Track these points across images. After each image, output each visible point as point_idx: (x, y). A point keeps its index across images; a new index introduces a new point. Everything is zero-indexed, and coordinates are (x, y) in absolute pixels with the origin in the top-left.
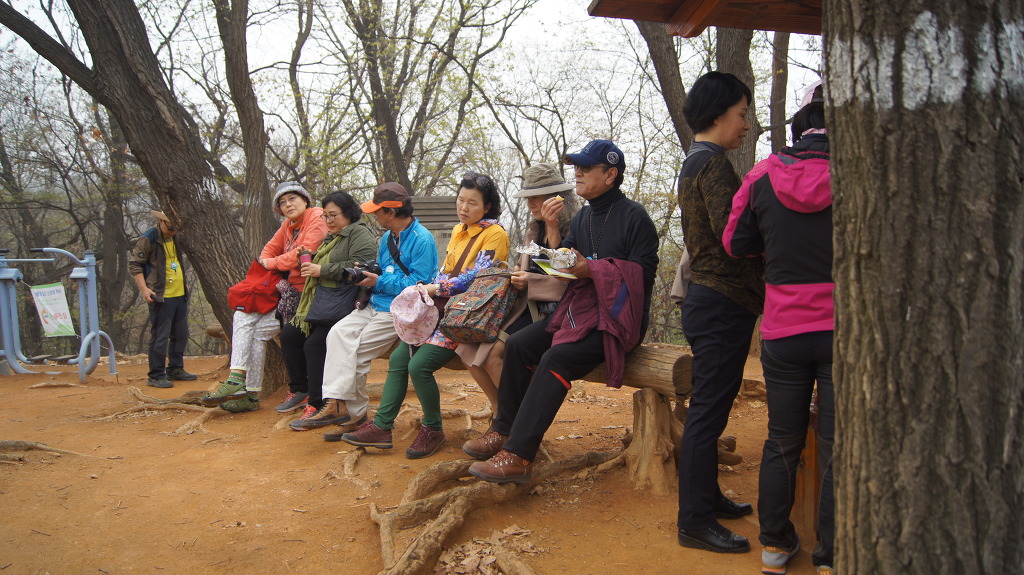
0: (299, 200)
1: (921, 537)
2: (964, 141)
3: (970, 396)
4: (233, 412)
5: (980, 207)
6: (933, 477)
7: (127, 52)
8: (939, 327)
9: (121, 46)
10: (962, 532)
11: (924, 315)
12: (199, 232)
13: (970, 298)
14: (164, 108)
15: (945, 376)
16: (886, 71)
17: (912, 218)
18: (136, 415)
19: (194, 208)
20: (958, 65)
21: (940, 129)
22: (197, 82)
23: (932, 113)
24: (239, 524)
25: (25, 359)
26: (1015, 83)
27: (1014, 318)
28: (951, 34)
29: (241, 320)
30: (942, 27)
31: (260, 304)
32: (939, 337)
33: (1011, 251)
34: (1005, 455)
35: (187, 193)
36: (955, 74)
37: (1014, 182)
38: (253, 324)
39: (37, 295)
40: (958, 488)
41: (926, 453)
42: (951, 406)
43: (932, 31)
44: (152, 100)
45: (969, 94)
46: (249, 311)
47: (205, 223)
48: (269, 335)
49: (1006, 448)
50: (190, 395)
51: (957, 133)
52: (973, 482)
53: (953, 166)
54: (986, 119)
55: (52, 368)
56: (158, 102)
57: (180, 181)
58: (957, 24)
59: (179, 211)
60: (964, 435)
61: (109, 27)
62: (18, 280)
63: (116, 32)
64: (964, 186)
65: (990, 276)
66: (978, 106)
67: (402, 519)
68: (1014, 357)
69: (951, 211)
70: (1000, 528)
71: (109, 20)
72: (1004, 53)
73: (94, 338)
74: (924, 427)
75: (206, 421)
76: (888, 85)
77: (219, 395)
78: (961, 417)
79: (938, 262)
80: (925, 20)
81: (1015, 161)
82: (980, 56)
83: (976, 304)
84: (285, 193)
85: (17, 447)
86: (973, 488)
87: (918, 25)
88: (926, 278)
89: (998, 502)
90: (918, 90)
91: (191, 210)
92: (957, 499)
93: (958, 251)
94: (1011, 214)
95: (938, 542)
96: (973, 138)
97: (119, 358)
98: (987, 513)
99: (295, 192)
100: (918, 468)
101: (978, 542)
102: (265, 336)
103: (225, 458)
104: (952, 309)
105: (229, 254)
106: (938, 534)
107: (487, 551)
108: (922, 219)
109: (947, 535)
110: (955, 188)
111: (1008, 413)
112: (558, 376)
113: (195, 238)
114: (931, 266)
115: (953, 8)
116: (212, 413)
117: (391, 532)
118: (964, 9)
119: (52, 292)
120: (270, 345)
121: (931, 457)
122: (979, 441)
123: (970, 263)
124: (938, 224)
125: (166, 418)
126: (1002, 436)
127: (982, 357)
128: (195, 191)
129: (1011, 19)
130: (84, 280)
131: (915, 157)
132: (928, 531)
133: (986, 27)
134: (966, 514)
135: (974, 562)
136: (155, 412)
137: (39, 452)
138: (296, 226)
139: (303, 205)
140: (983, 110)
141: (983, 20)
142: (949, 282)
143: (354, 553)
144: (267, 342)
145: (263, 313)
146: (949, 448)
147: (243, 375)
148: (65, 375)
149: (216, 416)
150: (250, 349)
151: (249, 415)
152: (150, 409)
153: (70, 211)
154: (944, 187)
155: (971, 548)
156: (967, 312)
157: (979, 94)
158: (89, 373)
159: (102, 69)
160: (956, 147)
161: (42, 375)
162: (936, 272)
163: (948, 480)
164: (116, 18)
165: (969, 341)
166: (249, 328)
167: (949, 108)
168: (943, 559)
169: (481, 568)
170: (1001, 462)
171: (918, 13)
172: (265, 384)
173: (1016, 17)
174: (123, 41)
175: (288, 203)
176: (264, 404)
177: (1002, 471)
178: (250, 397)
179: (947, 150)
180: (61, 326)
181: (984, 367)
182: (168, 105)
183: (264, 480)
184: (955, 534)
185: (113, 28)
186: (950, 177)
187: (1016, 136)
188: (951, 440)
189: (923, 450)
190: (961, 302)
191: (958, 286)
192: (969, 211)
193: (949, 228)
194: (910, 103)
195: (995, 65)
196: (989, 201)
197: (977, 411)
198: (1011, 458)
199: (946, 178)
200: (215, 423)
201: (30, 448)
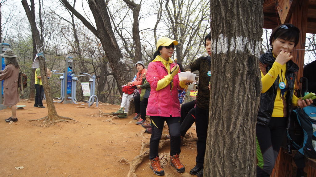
0: (141, 66)
1: (214, 145)
2: (227, 61)
3: (224, 116)
4: (120, 118)
5: (228, 76)
6: (217, 133)
7: (105, 25)
8: (220, 100)
9: (103, 24)
10: (221, 145)
11: (218, 98)
12: (118, 72)
13: (226, 95)
14: (112, 40)
15: (220, 111)
16: (215, 46)
17: (217, 77)
18: (98, 116)
19: (117, 65)
20: (226, 45)
21: (222, 59)
22: (128, 32)
23: (221, 55)
24: (112, 142)
25: (76, 100)
26: (239, 50)
27: (235, 100)
28: (225, 39)
29: (124, 95)
30: (224, 37)
31: (128, 92)
32: (220, 103)
33: (236, 86)
34: (231, 130)
35: (116, 61)
36: (226, 47)
37: (237, 71)
38: (128, 96)
39: (83, 85)
40: (221, 136)
41: (216, 128)
42: (221, 118)
43: (222, 38)
44: (110, 38)
45: (228, 51)
46: (126, 93)
47: (120, 70)
48: (131, 99)
49: (231, 128)
50: (112, 113)
51: (226, 59)
52: (224, 135)
53: (225, 66)
54: (231, 57)
55: (83, 104)
56: (111, 38)
57: (114, 58)
58: (227, 37)
59: (113, 66)
60: (223, 124)
61: (101, 19)
62: (77, 80)
63: (102, 20)
64: (226, 71)
65: (230, 90)
66: (230, 54)
67: (147, 145)
68: (235, 108)
69: (224, 76)
70: (228, 145)
71: (101, 17)
72: (236, 43)
73: (93, 97)
74: (216, 122)
75: (113, 119)
76: (215, 49)
77: (117, 113)
78: (223, 120)
79: (221, 87)
80: (221, 36)
81: (238, 66)
82: (231, 44)
83: (227, 96)
84: (138, 64)
85: (68, 119)
86: (224, 136)
87: (219, 37)
88: (218, 90)
89: (229, 139)
90: (219, 50)
91: (116, 66)
92: (221, 138)
93: (225, 84)
94: (236, 78)
95: (217, 147)
96: (229, 61)
97: (100, 103)
98: (226, 142)
99: (141, 64)
100: (214, 131)
101: (224, 148)
102: (130, 99)
103: (114, 128)
104: (223, 97)
105: (125, 78)
106: (217, 145)
107: (166, 156)
108: (219, 77)
109: (218, 146)
110: (225, 71)
111: (232, 121)
112: (193, 116)
113: (117, 73)
114: (219, 88)
115: (226, 33)
116: (115, 117)
117: (144, 147)
118: (228, 34)
119: (86, 84)
120: (131, 102)
121: (217, 128)
122: (225, 126)
123: (226, 88)
124: (222, 79)
125: (105, 117)
126: (230, 125)
127: (227, 108)
128: (118, 61)
129: (239, 36)
130: (92, 82)
131: (218, 64)
132: (215, 144)
133: (233, 38)
134: (222, 142)
135: (222, 152)
136: (103, 116)
137: (72, 121)
138: (140, 73)
139: (142, 67)
140: (231, 55)
141: (232, 36)
142: (223, 91)
143: (135, 152)
144: (131, 101)
145: (130, 94)
146: (220, 127)
147: (123, 109)
148: (85, 105)
149: (116, 118)
150: (126, 102)
151: (124, 119)
152: (101, 115)
153: (92, 64)
154: (222, 71)
155: (222, 149)
156: (225, 98)
157: (230, 52)
158: (91, 105)
159: (98, 29)
160: (225, 63)
161: (80, 105)
162: (220, 89)
163: (219, 134)
164: (103, 17)
165: (225, 104)
166: (126, 97)
167: (224, 54)
168: (217, 151)
169: (162, 159)
170: (230, 131)
171: (220, 34)
172: (129, 112)
173: (240, 36)
174: (104, 23)
175: (138, 66)
176: (129, 117)
177: (230, 133)
178: (125, 115)
179: (223, 63)
180: (87, 93)
181: (228, 110)
182: (113, 39)
183: (122, 134)
184: (220, 146)
185: (102, 19)
186: (224, 69)
187: (238, 61)
188: (221, 125)
189: (215, 127)
190: (224, 96)
191: (224, 92)
192: (227, 76)
193: (223, 80)
194: (218, 53)
195: (234, 46)
196: (230, 74)
197: (226, 119)
198: (232, 131)
199: (223, 69)
200: (115, 120)
201: (70, 119)
